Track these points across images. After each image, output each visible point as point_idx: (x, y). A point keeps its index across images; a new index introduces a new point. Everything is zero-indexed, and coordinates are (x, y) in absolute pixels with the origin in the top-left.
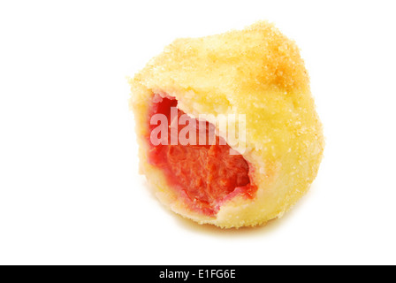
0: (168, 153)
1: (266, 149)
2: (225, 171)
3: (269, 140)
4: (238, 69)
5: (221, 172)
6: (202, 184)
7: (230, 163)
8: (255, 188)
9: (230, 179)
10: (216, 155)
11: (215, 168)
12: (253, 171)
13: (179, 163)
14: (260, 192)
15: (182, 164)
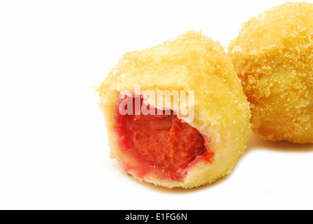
0: (134, 140)
1: (219, 123)
2: (184, 146)
3: (220, 116)
4: (188, 67)
5: (181, 147)
6: (167, 158)
7: (188, 138)
8: (212, 154)
9: (189, 150)
10: (176, 135)
11: (176, 144)
12: (209, 142)
13: (145, 145)
14: (217, 156)
15: (148, 145)
